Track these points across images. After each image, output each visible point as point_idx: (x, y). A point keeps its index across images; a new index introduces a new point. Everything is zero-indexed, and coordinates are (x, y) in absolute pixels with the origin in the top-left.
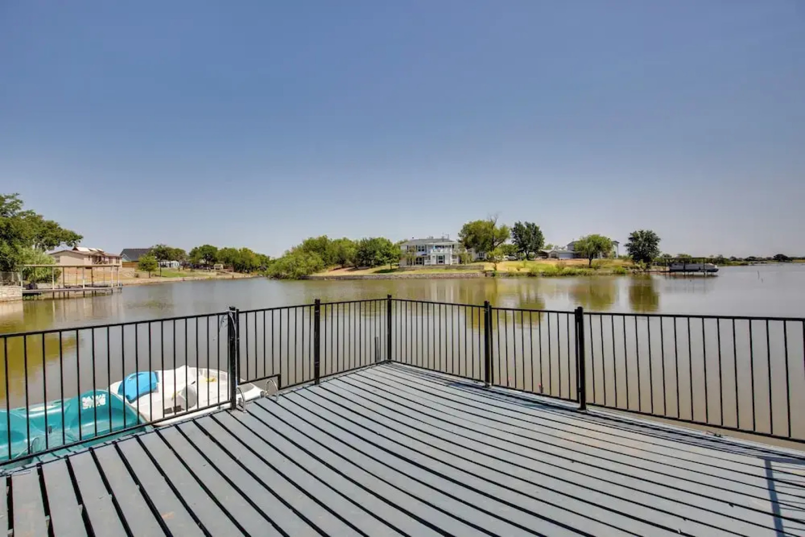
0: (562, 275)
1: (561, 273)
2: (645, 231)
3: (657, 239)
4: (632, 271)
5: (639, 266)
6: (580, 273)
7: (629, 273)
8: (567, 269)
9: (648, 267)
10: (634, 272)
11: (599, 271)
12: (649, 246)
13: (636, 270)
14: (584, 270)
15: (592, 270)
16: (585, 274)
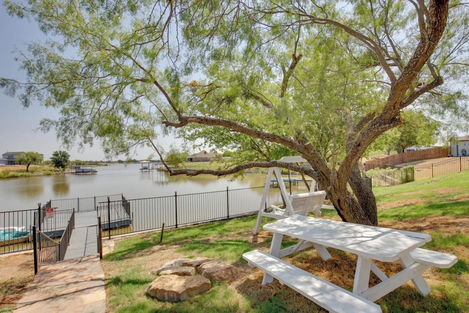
0: (8, 178)
1: (6, 176)
2: (62, 151)
3: (69, 156)
4: (54, 173)
5: (59, 170)
6: (22, 176)
7: (53, 174)
8: (11, 174)
9: (64, 170)
10: (56, 174)
11: (35, 174)
12: (64, 159)
13: (57, 172)
14: (25, 174)
15: (30, 174)
16: (25, 176)
